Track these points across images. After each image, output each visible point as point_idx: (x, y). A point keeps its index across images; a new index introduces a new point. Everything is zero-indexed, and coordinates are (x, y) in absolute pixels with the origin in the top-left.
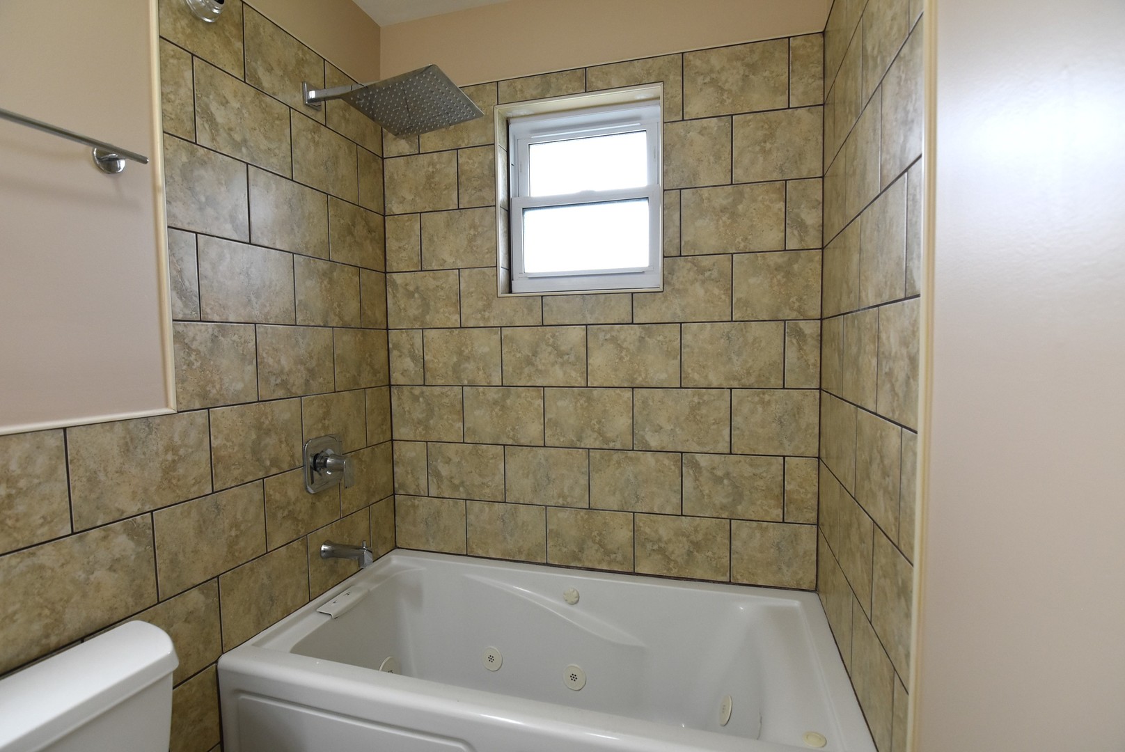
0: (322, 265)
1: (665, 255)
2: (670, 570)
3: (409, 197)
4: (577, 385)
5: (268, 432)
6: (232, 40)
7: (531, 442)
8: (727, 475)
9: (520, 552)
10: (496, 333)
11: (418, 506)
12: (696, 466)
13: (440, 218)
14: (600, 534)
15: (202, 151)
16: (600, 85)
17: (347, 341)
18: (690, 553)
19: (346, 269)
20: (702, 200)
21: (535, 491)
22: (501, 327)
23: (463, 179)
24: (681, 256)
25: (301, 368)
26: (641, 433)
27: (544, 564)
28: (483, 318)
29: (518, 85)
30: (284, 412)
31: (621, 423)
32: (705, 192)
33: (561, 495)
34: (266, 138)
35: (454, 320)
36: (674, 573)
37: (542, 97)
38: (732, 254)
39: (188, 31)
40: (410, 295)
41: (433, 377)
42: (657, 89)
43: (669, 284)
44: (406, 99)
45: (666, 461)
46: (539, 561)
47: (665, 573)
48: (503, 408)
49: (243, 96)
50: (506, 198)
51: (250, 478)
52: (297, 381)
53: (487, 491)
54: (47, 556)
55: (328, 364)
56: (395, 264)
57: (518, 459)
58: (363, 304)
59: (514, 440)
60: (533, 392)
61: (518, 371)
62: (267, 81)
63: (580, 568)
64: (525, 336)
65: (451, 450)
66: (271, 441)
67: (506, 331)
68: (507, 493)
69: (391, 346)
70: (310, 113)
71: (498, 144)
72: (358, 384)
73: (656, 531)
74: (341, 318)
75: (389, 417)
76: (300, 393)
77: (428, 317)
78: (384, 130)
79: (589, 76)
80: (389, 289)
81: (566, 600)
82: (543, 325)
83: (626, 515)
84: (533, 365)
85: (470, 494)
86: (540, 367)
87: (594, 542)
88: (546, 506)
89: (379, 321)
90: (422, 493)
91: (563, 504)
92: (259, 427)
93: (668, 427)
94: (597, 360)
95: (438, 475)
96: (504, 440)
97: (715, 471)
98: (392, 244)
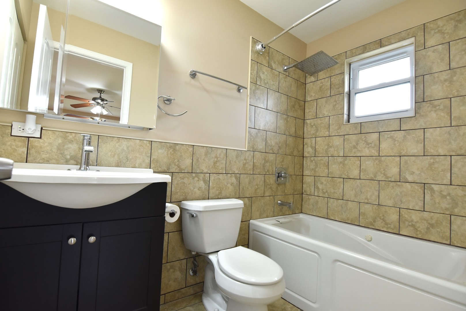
0: (285, 116)
1: (416, 102)
2: (417, 235)
3: (313, 95)
4: (374, 156)
5: (267, 162)
6: (266, 57)
7: (354, 177)
8: (449, 194)
9: (348, 219)
10: (342, 137)
11: (310, 199)
12: (432, 190)
13: (324, 100)
14: (383, 216)
15: (258, 86)
16: (387, 44)
17: (290, 140)
18: (428, 228)
19: (292, 118)
20: (435, 78)
21: (356, 196)
22: (344, 135)
23: (332, 86)
24: (424, 101)
25: (277, 145)
26: (404, 175)
27: (358, 225)
28: (338, 132)
29: (354, 51)
30: (272, 157)
31: (394, 171)
32: (436, 75)
33: (367, 199)
34: (273, 81)
35: (327, 134)
36: (419, 236)
37: (363, 53)
38: (451, 98)
39: (257, 57)
40: (312, 126)
41: (318, 154)
42: (412, 40)
43: (418, 113)
44: (314, 64)
45: (416, 187)
46: (356, 224)
47: (414, 236)
48: (344, 164)
49: (268, 71)
50: (348, 90)
51: (262, 173)
52: (276, 149)
53: (336, 195)
54: (221, 176)
55: (285, 146)
56: (307, 117)
57: (349, 184)
58: (296, 129)
59: (348, 176)
60: (356, 158)
61: (350, 151)
62: (274, 66)
63: (374, 229)
64: (354, 138)
65: (323, 180)
66: (267, 164)
67: (346, 137)
68: (344, 196)
69: (304, 144)
70: (285, 73)
71: (345, 72)
72: (293, 154)
73: (411, 217)
74: (289, 133)
75: (302, 167)
76: (276, 153)
77: (317, 133)
78: (307, 75)
79: (382, 42)
80: (305, 125)
81: (366, 239)
82: (361, 133)
83: (396, 209)
84: (356, 148)
85: (329, 196)
86: (359, 149)
87: (380, 218)
88: (360, 202)
89: (301, 135)
90: (312, 194)
91: (367, 202)
92: (265, 159)
93: (417, 172)
94: (383, 146)
95: (318, 188)
96: (344, 177)
97: (442, 192)
98: (307, 111)
